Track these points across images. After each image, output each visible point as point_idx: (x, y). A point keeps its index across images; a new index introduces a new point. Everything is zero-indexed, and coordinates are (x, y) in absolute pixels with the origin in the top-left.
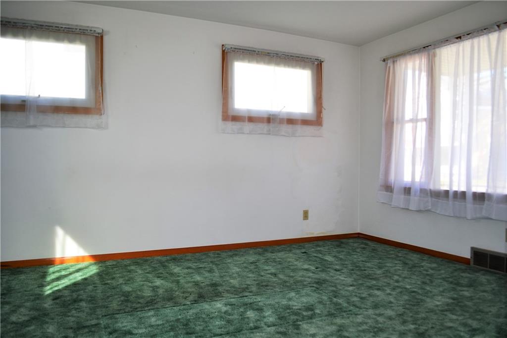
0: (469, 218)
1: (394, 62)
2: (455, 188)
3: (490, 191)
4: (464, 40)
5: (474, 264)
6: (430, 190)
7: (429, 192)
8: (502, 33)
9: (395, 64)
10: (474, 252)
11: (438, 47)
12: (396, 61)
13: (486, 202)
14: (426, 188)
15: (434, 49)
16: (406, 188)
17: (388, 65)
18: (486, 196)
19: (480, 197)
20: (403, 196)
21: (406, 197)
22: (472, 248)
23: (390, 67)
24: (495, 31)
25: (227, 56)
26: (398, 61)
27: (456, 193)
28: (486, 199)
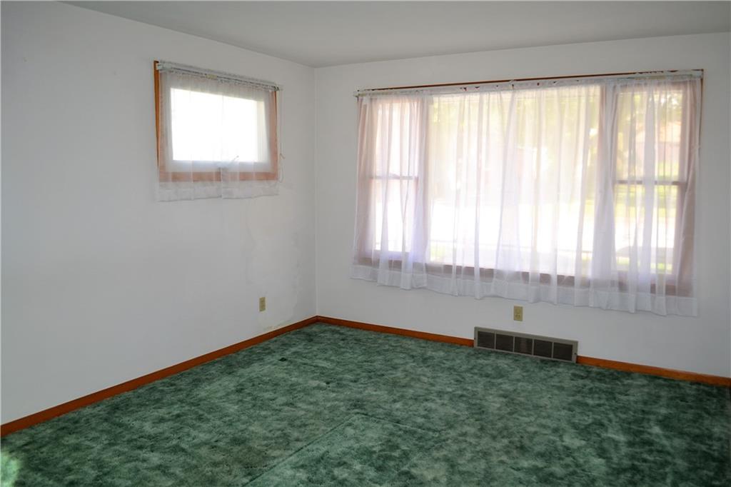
0: (478, 297)
1: (371, 99)
2: (459, 263)
3: (500, 267)
4: (470, 92)
5: (478, 346)
6: (426, 264)
7: (424, 268)
8: (516, 95)
9: (373, 103)
10: (479, 332)
11: (436, 94)
12: (376, 99)
13: (494, 279)
14: (420, 261)
15: (431, 94)
16: (391, 261)
17: (364, 103)
18: (495, 273)
19: (488, 274)
20: (388, 271)
21: (392, 272)
22: (476, 328)
23: (366, 106)
24: (509, 90)
25: (161, 79)
26: (378, 101)
27: (459, 269)
28: (495, 276)
